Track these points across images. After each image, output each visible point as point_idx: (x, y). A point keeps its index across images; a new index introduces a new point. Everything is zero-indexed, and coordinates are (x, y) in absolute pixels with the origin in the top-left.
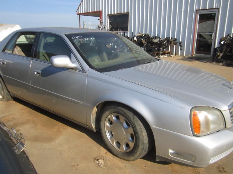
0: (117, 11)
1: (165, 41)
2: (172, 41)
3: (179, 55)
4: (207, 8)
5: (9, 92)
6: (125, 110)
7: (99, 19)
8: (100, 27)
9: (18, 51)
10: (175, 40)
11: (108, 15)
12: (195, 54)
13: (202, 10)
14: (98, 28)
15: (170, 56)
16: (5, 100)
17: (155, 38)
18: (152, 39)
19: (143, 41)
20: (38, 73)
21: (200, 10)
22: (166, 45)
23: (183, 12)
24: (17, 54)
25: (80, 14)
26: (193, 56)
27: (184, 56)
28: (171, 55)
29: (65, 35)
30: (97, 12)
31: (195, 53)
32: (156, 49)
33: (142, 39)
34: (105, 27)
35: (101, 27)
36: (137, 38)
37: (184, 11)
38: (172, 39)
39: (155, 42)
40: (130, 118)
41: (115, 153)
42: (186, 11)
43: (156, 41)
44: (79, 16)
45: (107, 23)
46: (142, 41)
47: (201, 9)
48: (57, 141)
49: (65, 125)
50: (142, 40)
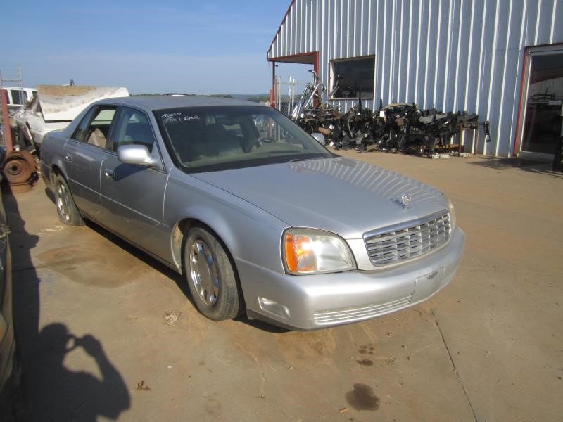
0: (350, 52)
1: (446, 121)
2: (464, 120)
3: (485, 153)
4: (551, 42)
5: (78, 210)
6: (206, 232)
7: (310, 71)
8: (313, 89)
9: (99, 138)
10: (475, 118)
11: (331, 61)
12: (521, 152)
13: (538, 46)
14: (309, 90)
15: (458, 155)
16: (72, 223)
17: (427, 113)
18: (418, 116)
19: (399, 120)
20: (110, 175)
21: (534, 46)
22: (449, 130)
23: (494, 53)
24: (97, 144)
25: (273, 60)
26: (516, 155)
27: (497, 155)
28: (462, 154)
29: (153, 112)
30: (309, 54)
31: (523, 149)
32: (427, 138)
33: (398, 116)
34: (324, 89)
35: (316, 87)
36: (386, 114)
37: (497, 51)
38: (466, 116)
39: (425, 123)
40: (210, 245)
41: (199, 308)
42: (501, 51)
43: (427, 120)
44: (272, 63)
45: (330, 78)
46: (396, 120)
47: (535, 44)
48: (123, 287)
49: (150, 267)
50: (396, 118)
